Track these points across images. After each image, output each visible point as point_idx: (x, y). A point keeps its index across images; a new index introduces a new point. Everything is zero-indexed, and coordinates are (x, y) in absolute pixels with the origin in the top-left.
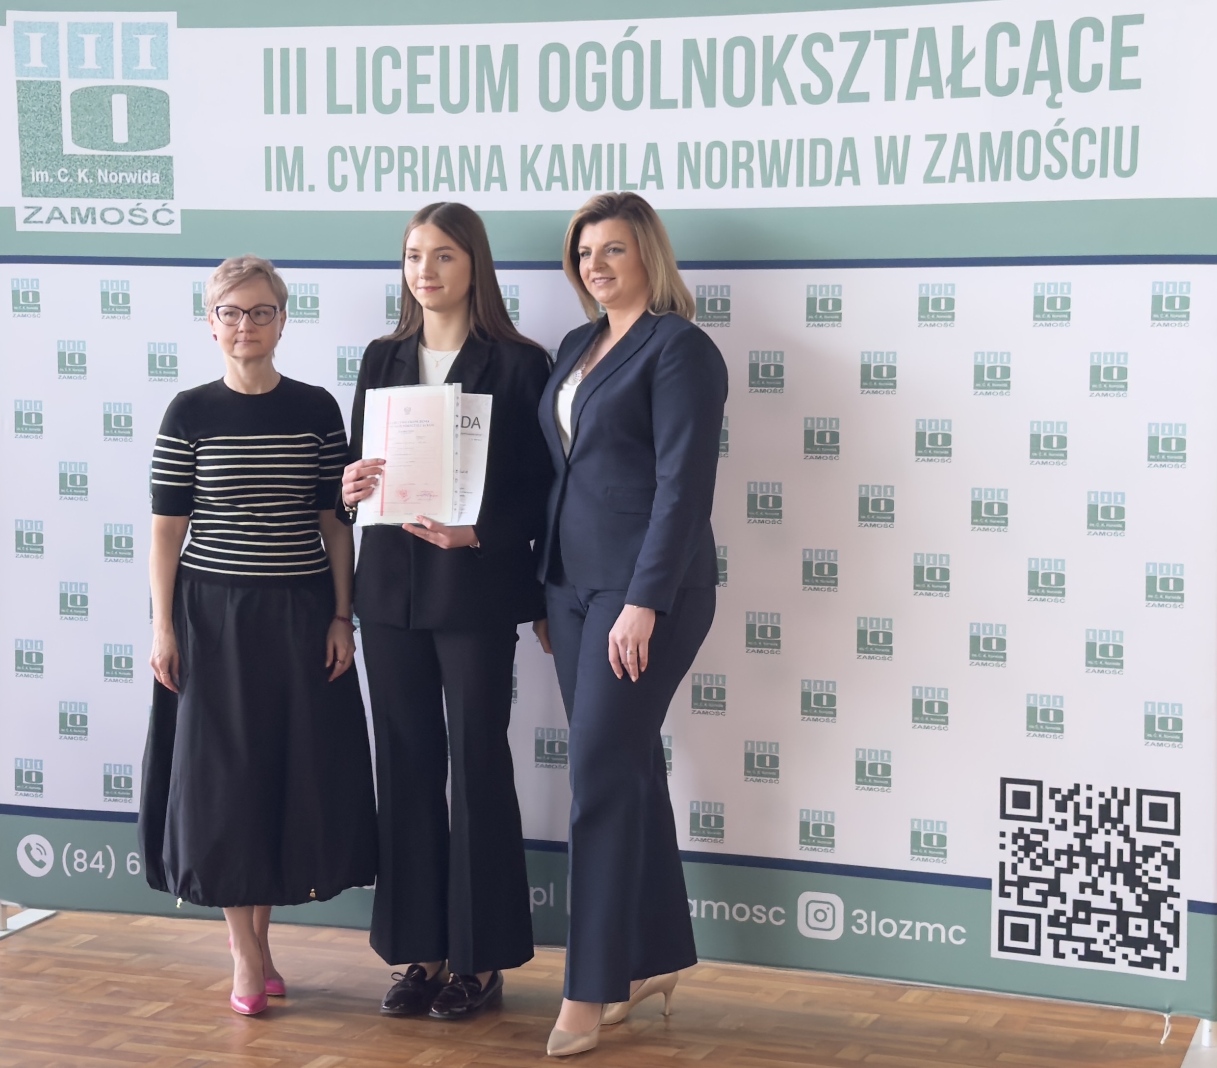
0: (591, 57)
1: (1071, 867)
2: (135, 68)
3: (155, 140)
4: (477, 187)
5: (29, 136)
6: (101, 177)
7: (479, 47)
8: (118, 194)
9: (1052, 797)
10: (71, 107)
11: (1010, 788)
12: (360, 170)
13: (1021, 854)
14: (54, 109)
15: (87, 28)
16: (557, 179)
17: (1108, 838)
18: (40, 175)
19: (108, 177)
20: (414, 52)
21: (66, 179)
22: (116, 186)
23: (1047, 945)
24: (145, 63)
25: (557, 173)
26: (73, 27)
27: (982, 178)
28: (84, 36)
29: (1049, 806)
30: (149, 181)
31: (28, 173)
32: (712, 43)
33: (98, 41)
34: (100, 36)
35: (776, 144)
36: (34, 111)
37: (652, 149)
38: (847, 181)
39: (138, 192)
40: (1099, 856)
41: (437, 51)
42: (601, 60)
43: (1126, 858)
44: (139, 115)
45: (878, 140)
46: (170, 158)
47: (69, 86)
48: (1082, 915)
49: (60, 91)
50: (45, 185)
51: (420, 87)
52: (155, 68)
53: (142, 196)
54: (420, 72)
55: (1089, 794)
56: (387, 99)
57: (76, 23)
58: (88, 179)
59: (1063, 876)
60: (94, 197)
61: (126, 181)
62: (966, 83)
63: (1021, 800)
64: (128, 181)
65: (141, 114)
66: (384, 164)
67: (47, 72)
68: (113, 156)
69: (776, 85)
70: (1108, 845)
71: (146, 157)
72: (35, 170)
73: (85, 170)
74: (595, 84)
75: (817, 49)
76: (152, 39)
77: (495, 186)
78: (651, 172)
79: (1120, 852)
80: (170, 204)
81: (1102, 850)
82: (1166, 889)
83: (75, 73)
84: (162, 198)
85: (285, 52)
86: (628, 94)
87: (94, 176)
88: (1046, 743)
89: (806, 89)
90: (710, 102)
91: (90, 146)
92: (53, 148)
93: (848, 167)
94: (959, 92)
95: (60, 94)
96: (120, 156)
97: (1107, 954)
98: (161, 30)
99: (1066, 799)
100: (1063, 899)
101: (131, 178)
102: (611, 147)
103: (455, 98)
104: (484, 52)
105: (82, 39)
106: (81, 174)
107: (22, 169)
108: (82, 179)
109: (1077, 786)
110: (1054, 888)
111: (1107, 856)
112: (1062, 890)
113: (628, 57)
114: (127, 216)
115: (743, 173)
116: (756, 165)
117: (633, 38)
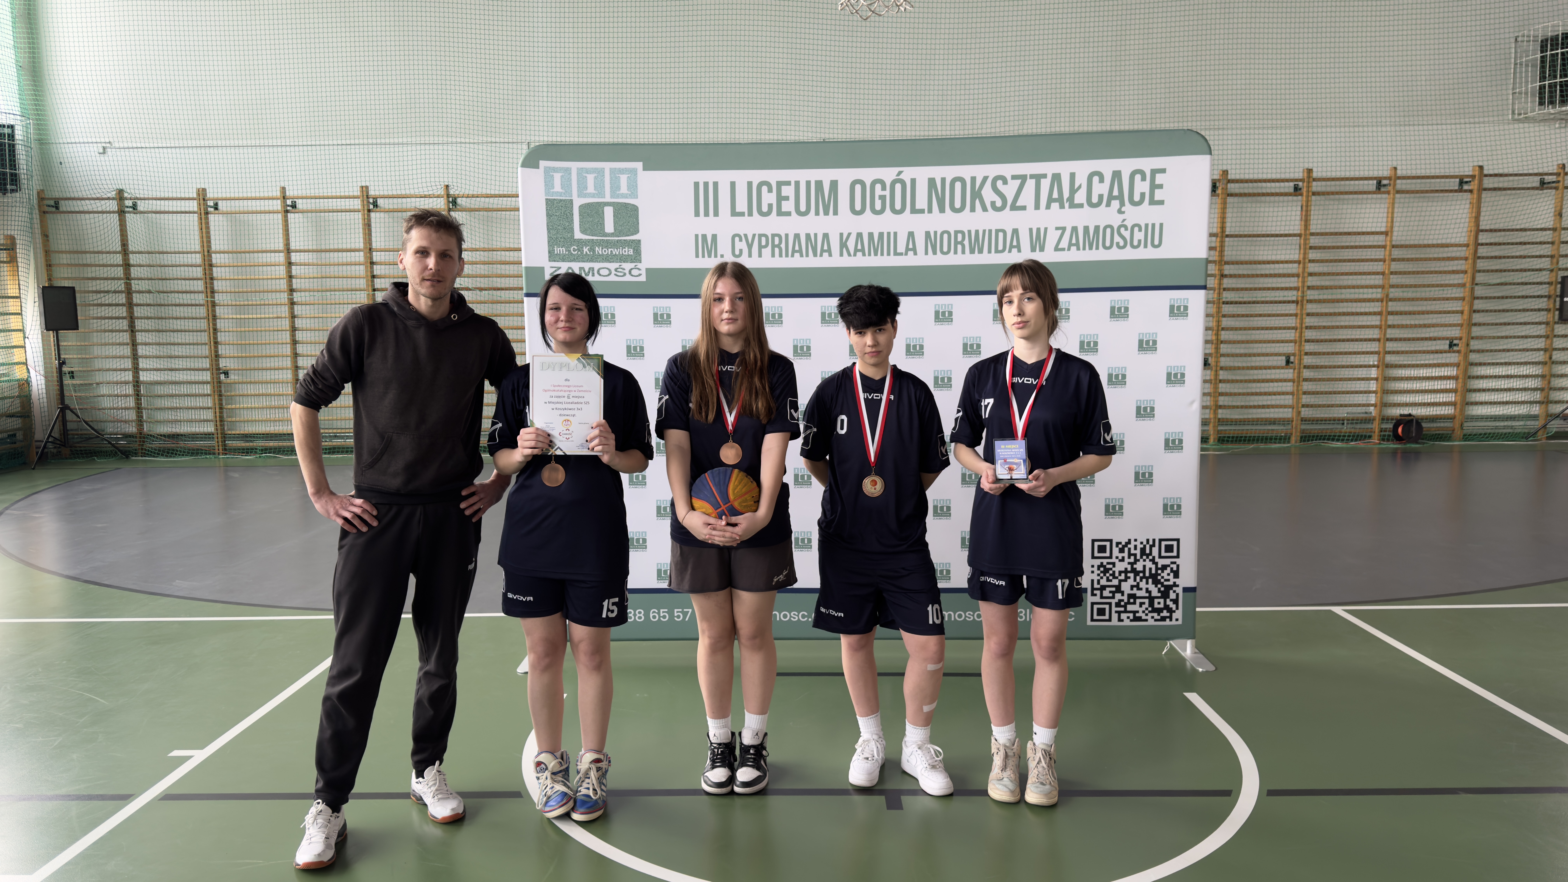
0: (878, 187)
1: (1127, 578)
2: (618, 193)
3: (630, 231)
4: (815, 255)
5: (552, 229)
6: (597, 251)
7: (816, 182)
8: (608, 260)
9: (1117, 546)
10: (579, 213)
11: (1096, 544)
12: (750, 246)
13: (1102, 575)
14: (568, 214)
15: (589, 171)
16: (860, 252)
17: (1144, 563)
18: (560, 250)
19: (602, 251)
20: (780, 184)
21: (576, 252)
22: (605, 256)
23: (1115, 616)
24: (624, 189)
25: (859, 247)
26: (580, 171)
27: (1084, 249)
28: (586, 175)
29: (1116, 551)
30: (626, 253)
31: (552, 249)
32: (943, 180)
33: (596, 178)
34: (596, 175)
35: (977, 232)
36: (556, 215)
37: (911, 235)
38: (1015, 250)
39: (620, 259)
40: (1140, 572)
41: (793, 184)
42: (884, 188)
43: (1153, 572)
45: (1031, 230)
46: (639, 241)
47: (578, 202)
48: (1132, 600)
49: (573, 204)
50: (563, 255)
51: (783, 202)
52: (630, 192)
53: (623, 261)
54: (783, 194)
55: (1136, 543)
56: (765, 209)
57: (582, 168)
58: (589, 252)
59: (1123, 583)
60: (593, 261)
61: (613, 253)
62: (1076, 202)
63: (1102, 549)
65: (622, 217)
66: (763, 243)
67: (565, 194)
68: (605, 240)
69: (977, 202)
70: (1144, 566)
71: (625, 240)
72: (556, 248)
73: (587, 247)
74: (880, 201)
75: (999, 183)
76: (628, 177)
77: (826, 255)
78: (911, 246)
79: (1150, 569)
80: (639, 265)
81: (1141, 569)
82: (1172, 584)
83: (581, 195)
84: (634, 262)
85: (706, 184)
86: (898, 206)
87: (593, 251)
88: (1116, 521)
89: (993, 204)
90: (942, 210)
91: (591, 234)
92: (568, 235)
93: (1015, 243)
94: (1073, 206)
95: (573, 206)
96: (610, 240)
97: (1144, 617)
99: (1124, 546)
100: (1123, 593)
101: (615, 252)
102: (889, 234)
103: (803, 208)
104: (819, 184)
105: (586, 177)
106: (585, 250)
107: (548, 247)
108: (585, 252)
109: (1130, 540)
110: (1118, 589)
111: (1144, 572)
112: (1122, 589)
113: (898, 187)
114: (613, 272)
115: (959, 247)
116: (966, 242)
117: (901, 177)
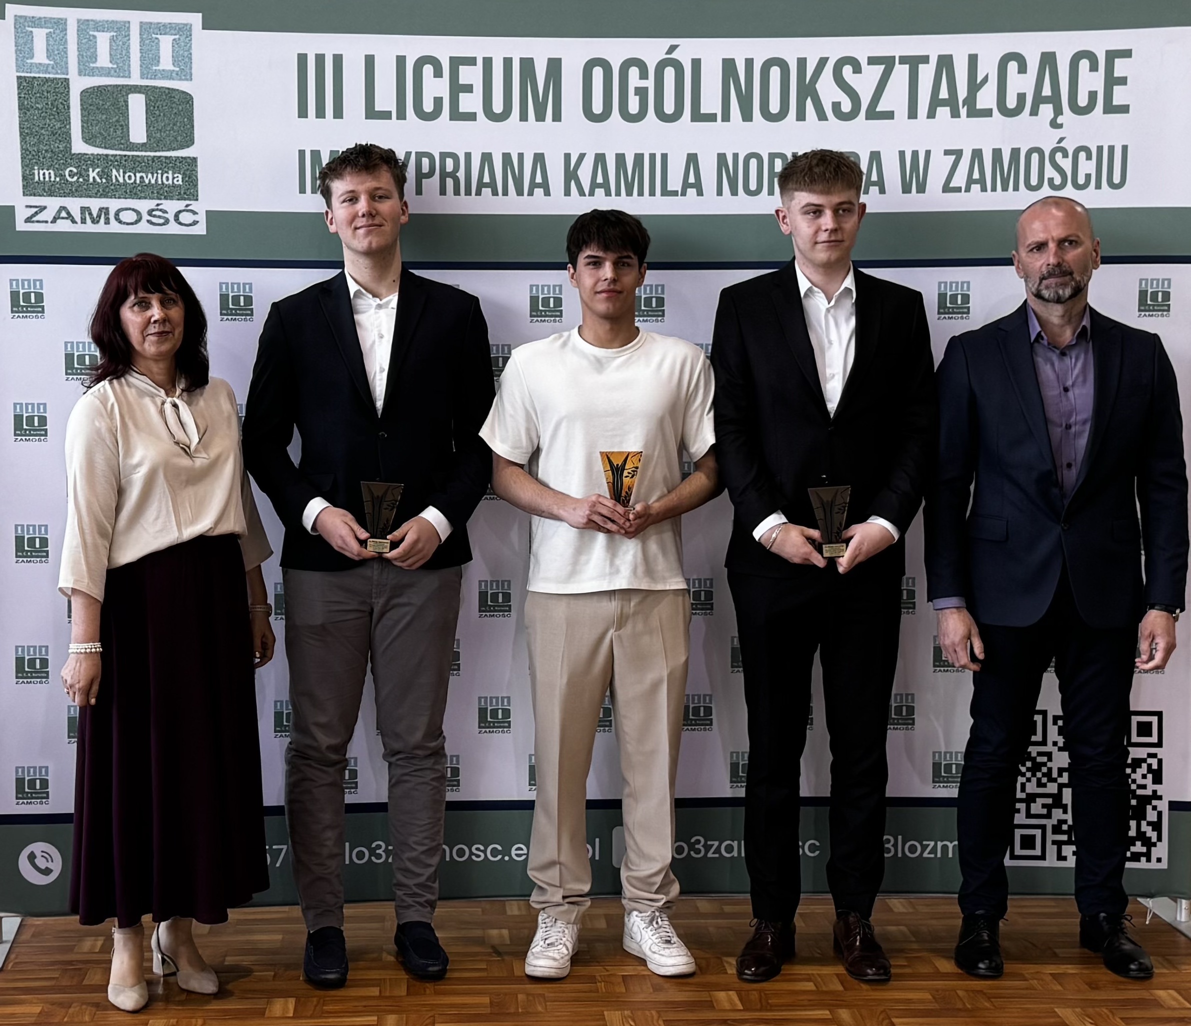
0: (634, 72)
2: (154, 68)
3: (177, 141)
4: (520, 193)
5: (32, 134)
6: (116, 176)
7: (522, 60)
8: (135, 194)
9: (1055, 723)
10: (81, 105)
13: (1029, 774)
14: (61, 106)
15: (100, 26)
16: (600, 186)
18: (43, 174)
19: (124, 177)
20: (456, 62)
21: (76, 178)
22: (132, 186)
23: (1052, 850)
24: (166, 63)
25: (600, 180)
26: (83, 26)
27: (994, 189)
28: (96, 33)
30: (170, 182)
31: (30, 171)
32: (749, 63)
33: (112, 40)
34: (115, 34)
36: (37, 108)
37: (692, 159)
38: (874, 191)
39: (158, 193)
41: (480, 62)
42: (644, 75)
44: (160, 115)
45: (902, 154)
46: (195, 159)
47: (78, 85)
49: (69, 88)
50: (50, 184)
51: (461, 95)
52: (178, 69)
53: (163, 197)
54: (462, 81)
56: (428, 107)
57: (88, 21)
58: (101, 179)
60: (106, 196)
61: (144, 182)
62: (979, 106)
64: (147, 181)
65: (162, 114)
66: (426, 169)
67: (53, 68)
68: (129, 156)
69: (809, 102)
71: (166, 158)
72: (39, 169)
73: (97, 170)
74: (638, 97)
75: (847, 70)
76: (174, 40)
77: (539, 192)
78: (692, 180)
80: (194, 206)
82: (1151, 793)
83: (85, 70)
84: (185, 199)
85: (320, 59)
86: (669, 108)
87: (108, 176)
89: (836, 106)
90: (747, 116)
91: (103, 145)
92: (60, 146)
93: (875, 178)
94: (974, 112)
95: (68, 92)
96: (138, 156)
98: (185, 31)
100: (1064, 810)
101: (150, 179)
102: (653, 157)
103: (498, 107)
104: (527, 65)
105: (95, 37)
106: (93, 174)
107: (23, 167)
108: (94, 178)
110: (1057, 802)
113: (669, 73)
114: (146, 217)
117: (674, 55)
